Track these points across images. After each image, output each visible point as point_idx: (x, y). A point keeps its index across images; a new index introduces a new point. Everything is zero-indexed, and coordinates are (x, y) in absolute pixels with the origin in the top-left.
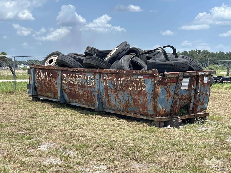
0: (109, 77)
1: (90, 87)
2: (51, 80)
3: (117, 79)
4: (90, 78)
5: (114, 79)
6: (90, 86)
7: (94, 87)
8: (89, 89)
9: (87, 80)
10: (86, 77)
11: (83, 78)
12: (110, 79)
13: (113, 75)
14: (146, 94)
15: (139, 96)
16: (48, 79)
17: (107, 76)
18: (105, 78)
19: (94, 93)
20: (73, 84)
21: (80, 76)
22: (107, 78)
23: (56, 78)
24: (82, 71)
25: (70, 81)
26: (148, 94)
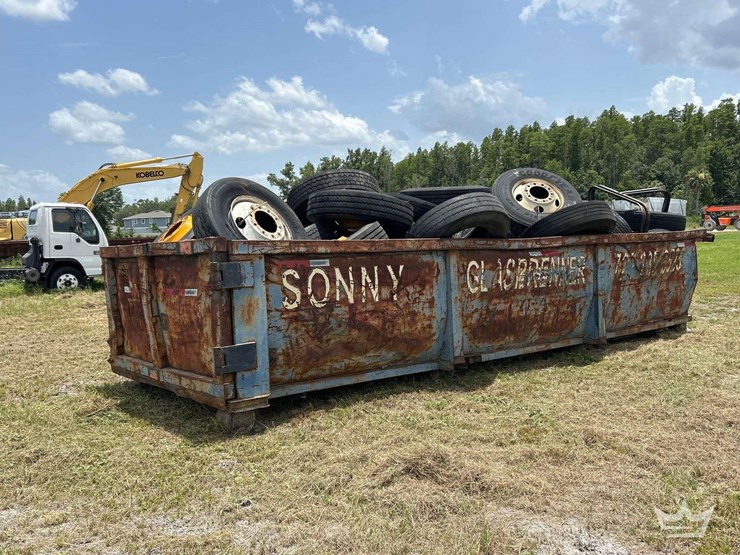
0: (629, 253)
1: (573, 287)
2: (392, 295)
3: (647, 254)
4: (574, 261)
5: (640, 255)
6: (574, 283)
7: (584, 286)
8: (571, 292)
9: (568, 268)
10: (566, 261)
11: (556, 265)
12: (631, 258)
13: (639, 246)
14: (683, 276)
15: (667, 284)
16: (380, 293)
17: (624, 251)
18: (619, 256)
19: (584, 300)
20: (506, 293)
21: (547, 259)
22: (626, 255)
23: (430, 282)
24: (559, 244)
25: (500, 282)
26: (686, 276)
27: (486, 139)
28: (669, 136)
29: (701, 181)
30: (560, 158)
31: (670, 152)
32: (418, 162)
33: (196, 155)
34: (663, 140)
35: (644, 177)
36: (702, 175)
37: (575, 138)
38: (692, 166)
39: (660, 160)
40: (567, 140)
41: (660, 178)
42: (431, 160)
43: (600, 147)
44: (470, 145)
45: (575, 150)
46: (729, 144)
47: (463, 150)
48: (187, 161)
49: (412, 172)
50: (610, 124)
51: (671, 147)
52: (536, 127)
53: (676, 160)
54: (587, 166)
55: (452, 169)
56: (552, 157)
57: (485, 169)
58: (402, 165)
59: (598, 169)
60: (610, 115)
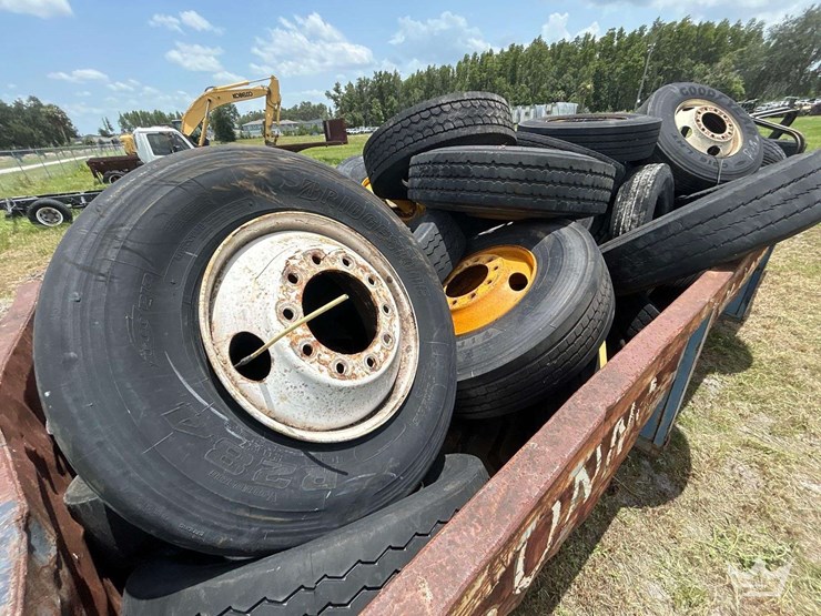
27: (459, 63)
28: (572, 57)
29: (588, 90)
30: (504, 76)
31: (572, 70)
32: (418, 80)
33: (273, 78)
34: (569, 60)
35: (554, 88)
36: (589, 86)
37: (515, 60)
38: (584, 80)
39: (565, 76)
40: (509, 62)
41: (563, 89)
42: (425, 79)
43: (529, 68)
44: (449, 67)
45: (514, 69)
46: (607, 63)
47: (445, 70)
48: (267, 83)
49: (414, 87)
50: (538, 49)
51: (573, 66)
52: (491, 54)
53: (574, 75)
54: (520, 82)
55: (438, 84)
56: (500, 75)
57: (459, 84)
58: (407, 82)
59: (527, 83)
60: (538, 42)
